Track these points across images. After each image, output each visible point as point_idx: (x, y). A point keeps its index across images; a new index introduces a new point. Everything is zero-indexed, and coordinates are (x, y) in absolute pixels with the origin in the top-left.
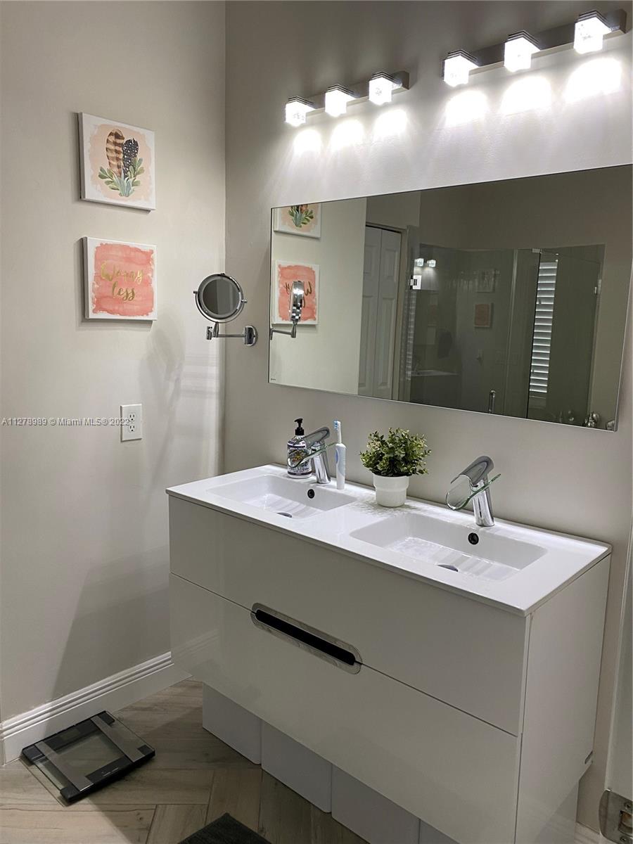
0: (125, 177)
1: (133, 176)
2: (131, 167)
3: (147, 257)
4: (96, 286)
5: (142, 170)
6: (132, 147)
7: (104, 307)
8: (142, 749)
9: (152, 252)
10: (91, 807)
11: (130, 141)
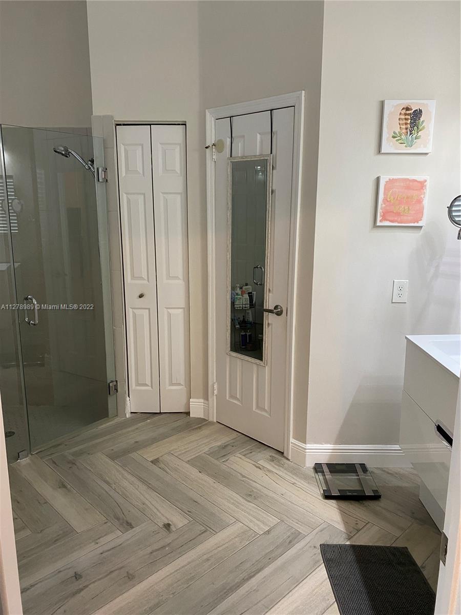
0: (410, 134)
1: (416, 133)
2: (416, 127)
3: (422, 185)
4: (384, 205)
5: (424, 128)
6: (417, 114)
7: (388, 218)
8: (374, 491)
9: (425, 181)
10: (335, 505)
11: (416, 110)
